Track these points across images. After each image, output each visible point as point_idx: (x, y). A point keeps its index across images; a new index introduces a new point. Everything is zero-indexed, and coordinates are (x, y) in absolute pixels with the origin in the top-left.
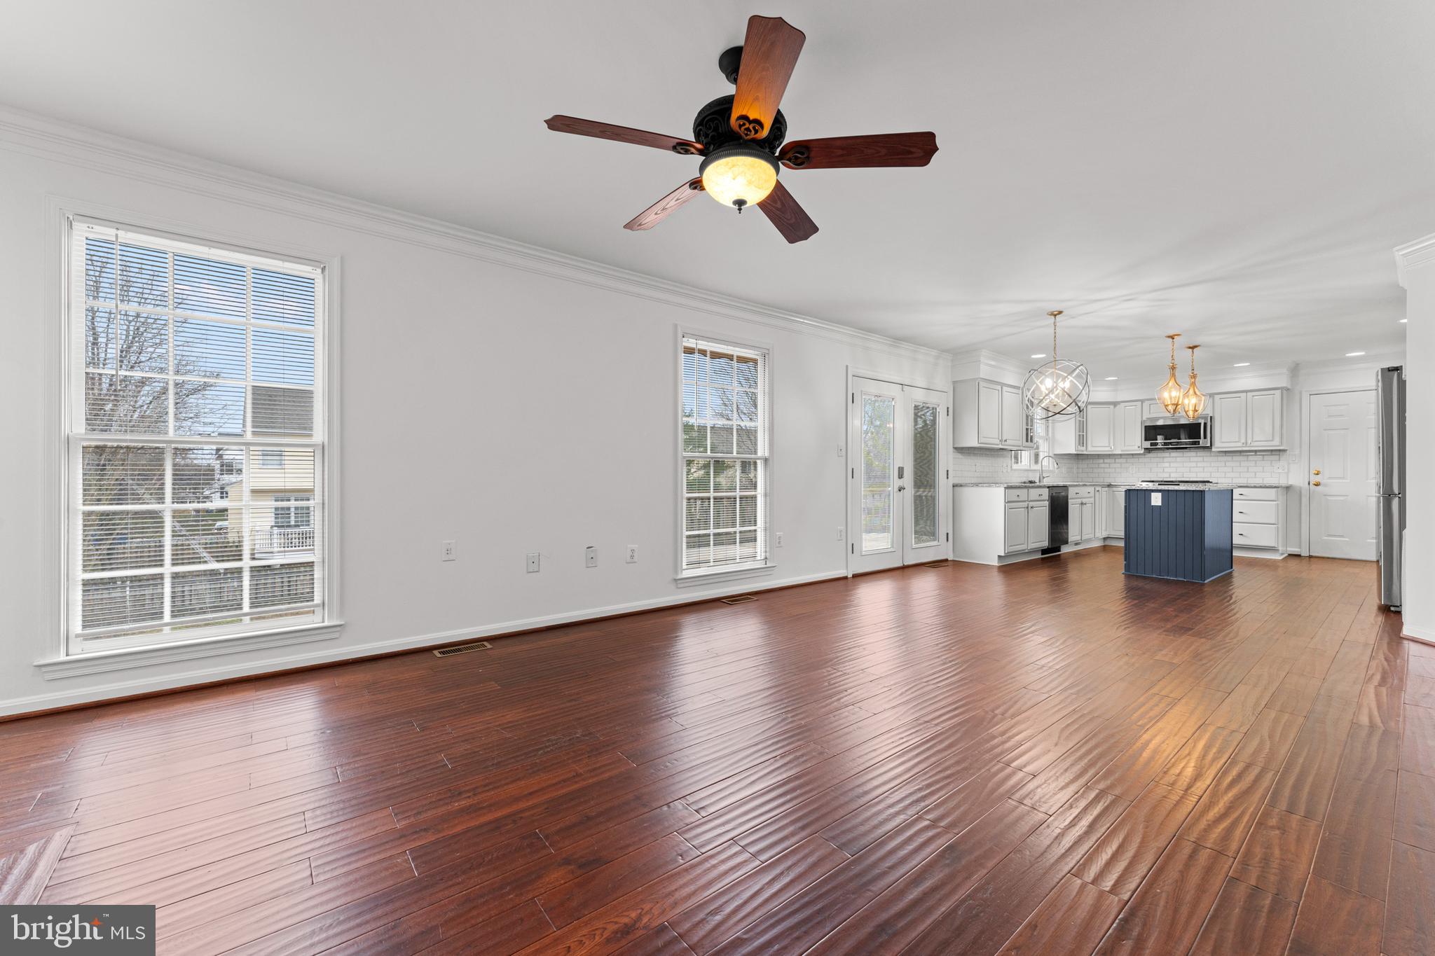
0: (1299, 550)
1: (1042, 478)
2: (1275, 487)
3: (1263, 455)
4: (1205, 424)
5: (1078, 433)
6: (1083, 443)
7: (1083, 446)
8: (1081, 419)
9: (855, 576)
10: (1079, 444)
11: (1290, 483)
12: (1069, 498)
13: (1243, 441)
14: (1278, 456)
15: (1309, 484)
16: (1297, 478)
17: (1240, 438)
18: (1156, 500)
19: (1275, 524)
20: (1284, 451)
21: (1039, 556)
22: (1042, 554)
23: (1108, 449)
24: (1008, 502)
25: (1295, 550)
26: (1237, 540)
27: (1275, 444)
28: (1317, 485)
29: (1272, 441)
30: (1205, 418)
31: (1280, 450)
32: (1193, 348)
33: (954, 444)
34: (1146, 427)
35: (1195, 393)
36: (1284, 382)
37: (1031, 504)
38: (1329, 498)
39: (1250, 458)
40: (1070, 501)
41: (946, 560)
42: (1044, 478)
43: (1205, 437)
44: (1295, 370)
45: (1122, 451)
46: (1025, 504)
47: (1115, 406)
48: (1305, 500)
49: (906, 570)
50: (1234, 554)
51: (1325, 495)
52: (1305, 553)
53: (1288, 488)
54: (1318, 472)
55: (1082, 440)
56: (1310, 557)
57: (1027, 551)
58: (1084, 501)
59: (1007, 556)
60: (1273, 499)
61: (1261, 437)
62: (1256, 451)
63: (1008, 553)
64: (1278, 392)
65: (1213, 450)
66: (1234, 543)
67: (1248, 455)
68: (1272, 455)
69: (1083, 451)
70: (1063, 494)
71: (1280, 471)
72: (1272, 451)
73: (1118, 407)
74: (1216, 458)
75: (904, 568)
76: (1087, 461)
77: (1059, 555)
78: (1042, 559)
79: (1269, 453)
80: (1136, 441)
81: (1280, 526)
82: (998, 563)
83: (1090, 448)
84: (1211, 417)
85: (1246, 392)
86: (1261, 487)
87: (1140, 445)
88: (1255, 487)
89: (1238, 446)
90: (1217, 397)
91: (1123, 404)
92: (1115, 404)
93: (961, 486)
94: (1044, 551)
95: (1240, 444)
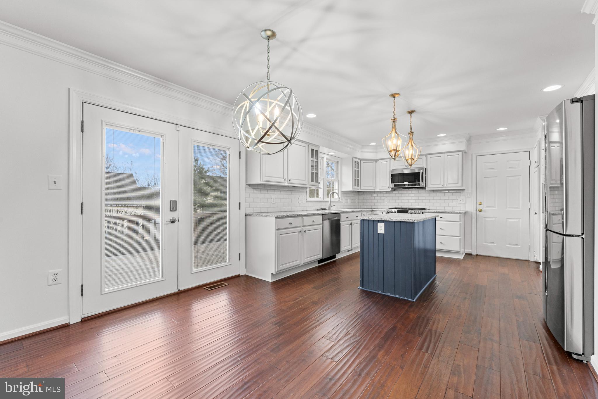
0: (471, 251)
1: (330, 206)
2: (460, 213)
3: (453, 193)
4: (422, 173)
5: (354, 178)
6: (358, 184)
7: (358, 186)
8: (356, 169)
9: (85, 320)
10: (355, 185)
11: (466, 210)
12: (341, 221)
13: (442, 184)
14: (460, 193)
15: (476, 210)
16: (470, 207)
17: (440, 182)
18: (381, 229)
19: (459, 237)
20: (463, 190)
21: (317, 265)
22: (319, 263)
23: (372, 188)
24: (278, 229)
25: (469, 251)
26: (438, 247)
27: (459, 186)
28: (480, 211)
29: (458, 184)
30: (423, 169)
31: (461, 190)
32: (411, 112)
33: (246, 182)
34: (391, 174)
35: (412, 146)
36: (463, 147)
37: (304, 228)
38: (487, 219)
39: (446, 194)
40: (341, 223)
41: (238, 276)
42: (331, 206)
43: (422, 182)
44: (469, 140)
45: (380, 189)
46: (299, 229)
47: (376, 162)
48: (474, 220)
49: (182, 295)
50: (436, 255)
51: (484, 218)
52: (474, 253)
53: (465, 213)
54: (481, 203)
55: (357, 182)
56: (477, 255)
57: (301, 265)
58: (353, 222)
59: (278, 273)
60: (458, 220)
61: (452, 182)
62: (449, 190)
63: (278, 271)
64: (460, 153)
65: (427, 189)
66: (436, 248)
67: (445, 193)
68: (457, 192)
69: (358, 189)
70: (336, 218)
71: (461, 202)
72: (457, 190)
73: (378, 162)
74: (428, 194)
75: (179, 294)
76: (363, 196)
77: (335, 261)
78: (319, 267)
79: (456, 192)
80: (387, 185)
81: (462, 238)
82: (272, 279)
83: (362, 188)
84: (426, 169)
85: (444, 153)
86: (452, 213)
87: (389, 186)
88: (449, 213)
89: (440, 187)
90: (429, 156)
91: (380, 161)
92: (376, 160)
93: (250, 215)
94: (320, 261)
95: (440, 186)
